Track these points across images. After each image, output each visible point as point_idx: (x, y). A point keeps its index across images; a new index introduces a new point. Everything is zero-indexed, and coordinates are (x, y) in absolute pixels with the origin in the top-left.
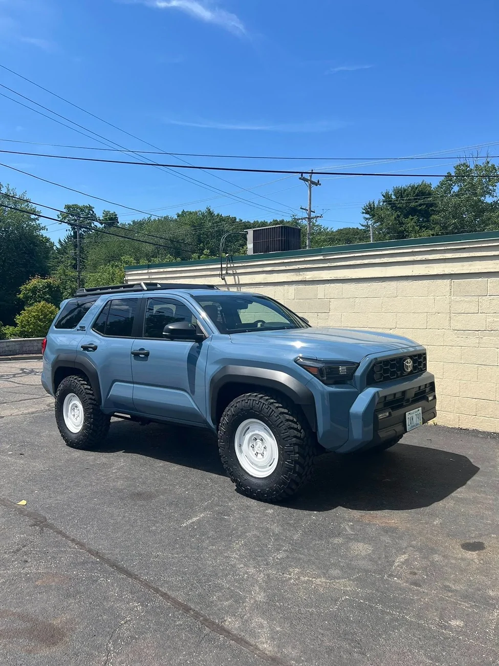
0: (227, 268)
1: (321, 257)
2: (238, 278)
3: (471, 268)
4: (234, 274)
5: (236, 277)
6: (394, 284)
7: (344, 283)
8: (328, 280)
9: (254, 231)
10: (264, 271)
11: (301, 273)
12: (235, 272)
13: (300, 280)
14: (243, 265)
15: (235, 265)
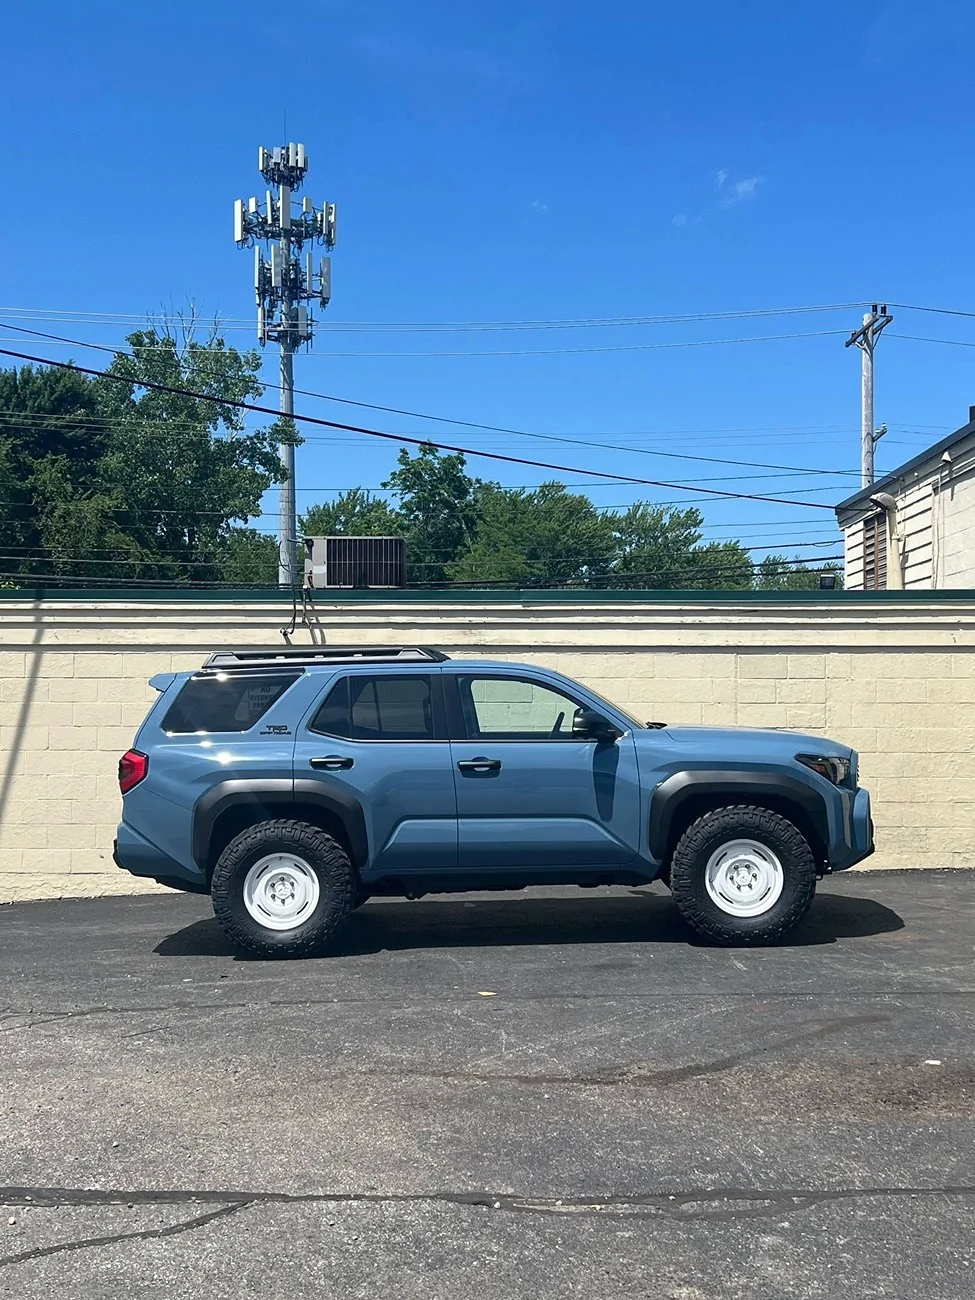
0: (305, 613)
1: (520, 607)
2: (322, 633)
3: (765, 639)
4: (311, 626)
5: (317, 632)
6: (649, 656)
7: (561, 652)
8: (530, 646)
9: (329, 541)
10: (390, 623)
11: (473, 631)
12: (314, 621)
13: (472, 643)
14: (339, 608)
15: (316, 608)
